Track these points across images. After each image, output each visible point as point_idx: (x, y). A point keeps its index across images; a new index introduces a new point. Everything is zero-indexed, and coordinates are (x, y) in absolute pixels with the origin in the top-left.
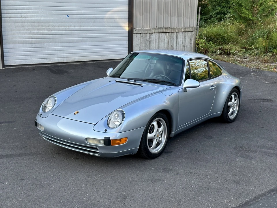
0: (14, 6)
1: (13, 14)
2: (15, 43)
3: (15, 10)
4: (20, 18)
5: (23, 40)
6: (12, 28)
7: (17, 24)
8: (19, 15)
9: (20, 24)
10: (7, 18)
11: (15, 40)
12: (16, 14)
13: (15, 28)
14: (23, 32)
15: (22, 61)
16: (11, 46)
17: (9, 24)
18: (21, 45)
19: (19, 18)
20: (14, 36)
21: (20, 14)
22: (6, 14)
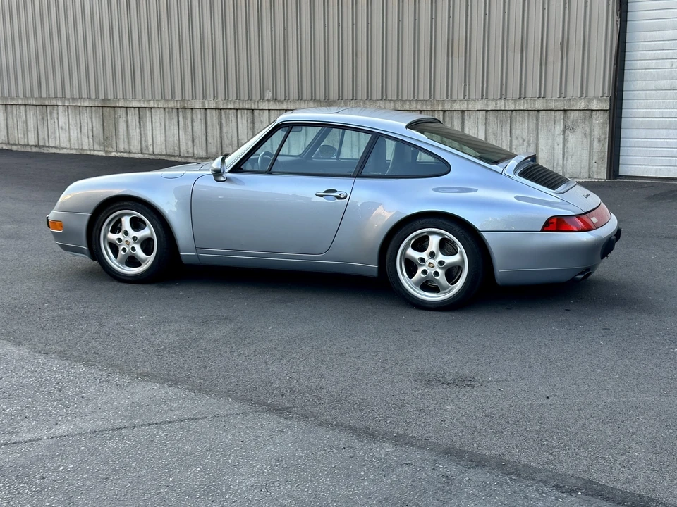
0: (658, 42)
1: (654, 61)
2: (649, 127)
3: (660, 52)
4: (670, 70)
5: (670, 119)
6: (648, 92)
7: (662, 83)
8: (667, 63)
9: (666, 83)
10: (640, 71)
11: (650, 119)
12: (661, 61)
13: (654, 92)
14: (671, 101)
15: (660, 169)
16: (642, 132)
17: (644, 83)
18: (664, 132)
19: (667, 70)
20: (650, 110)
21: (670, 61)
22: (639, 61)
